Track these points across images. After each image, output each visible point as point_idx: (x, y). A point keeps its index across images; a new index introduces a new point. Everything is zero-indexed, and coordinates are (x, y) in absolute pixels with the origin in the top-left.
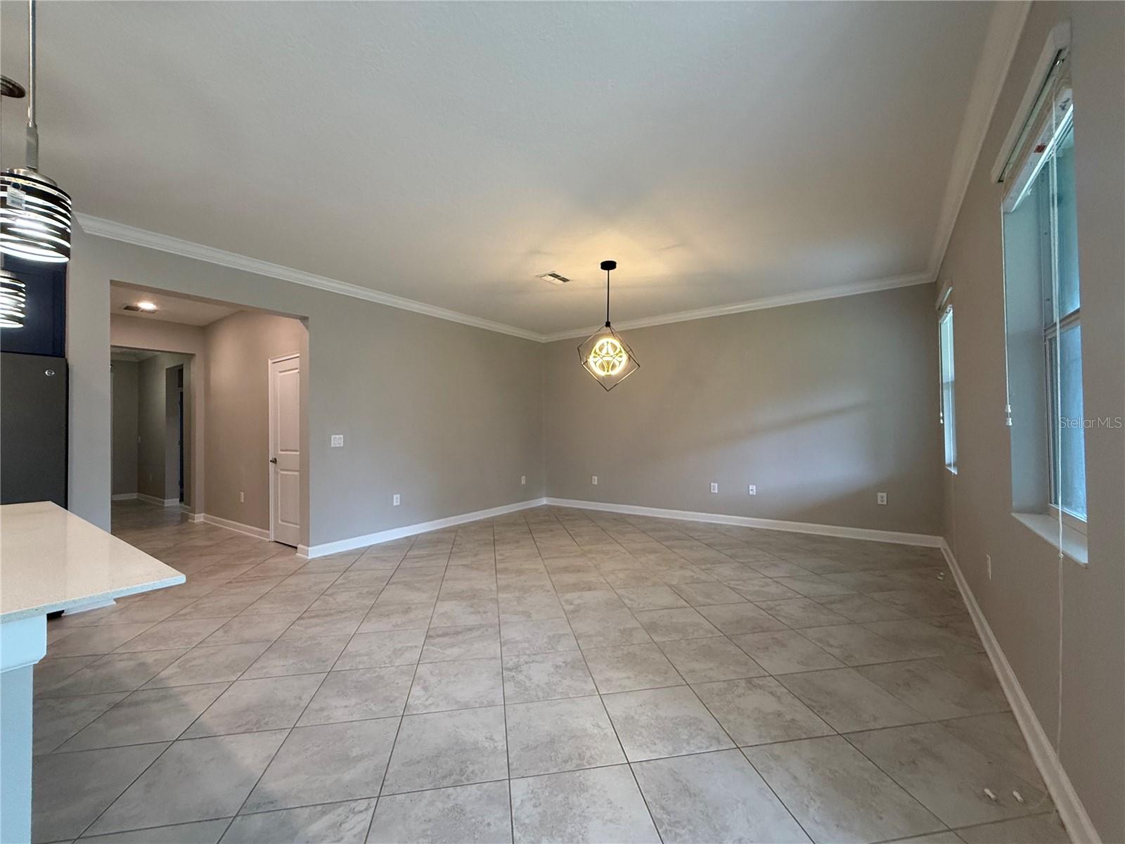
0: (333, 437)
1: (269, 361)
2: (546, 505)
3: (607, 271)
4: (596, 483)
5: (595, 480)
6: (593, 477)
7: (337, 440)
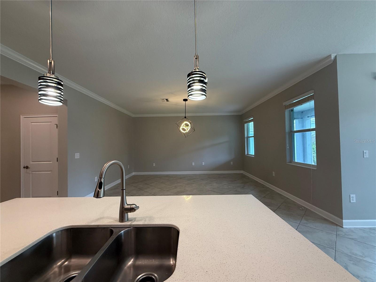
0: (76, 154)
1: (21, 116)
2: (134, 175)
3: (185, 102)
4: (155, 166)
5: (154, 165)
6: (154, 164)
7: (77, 156)
